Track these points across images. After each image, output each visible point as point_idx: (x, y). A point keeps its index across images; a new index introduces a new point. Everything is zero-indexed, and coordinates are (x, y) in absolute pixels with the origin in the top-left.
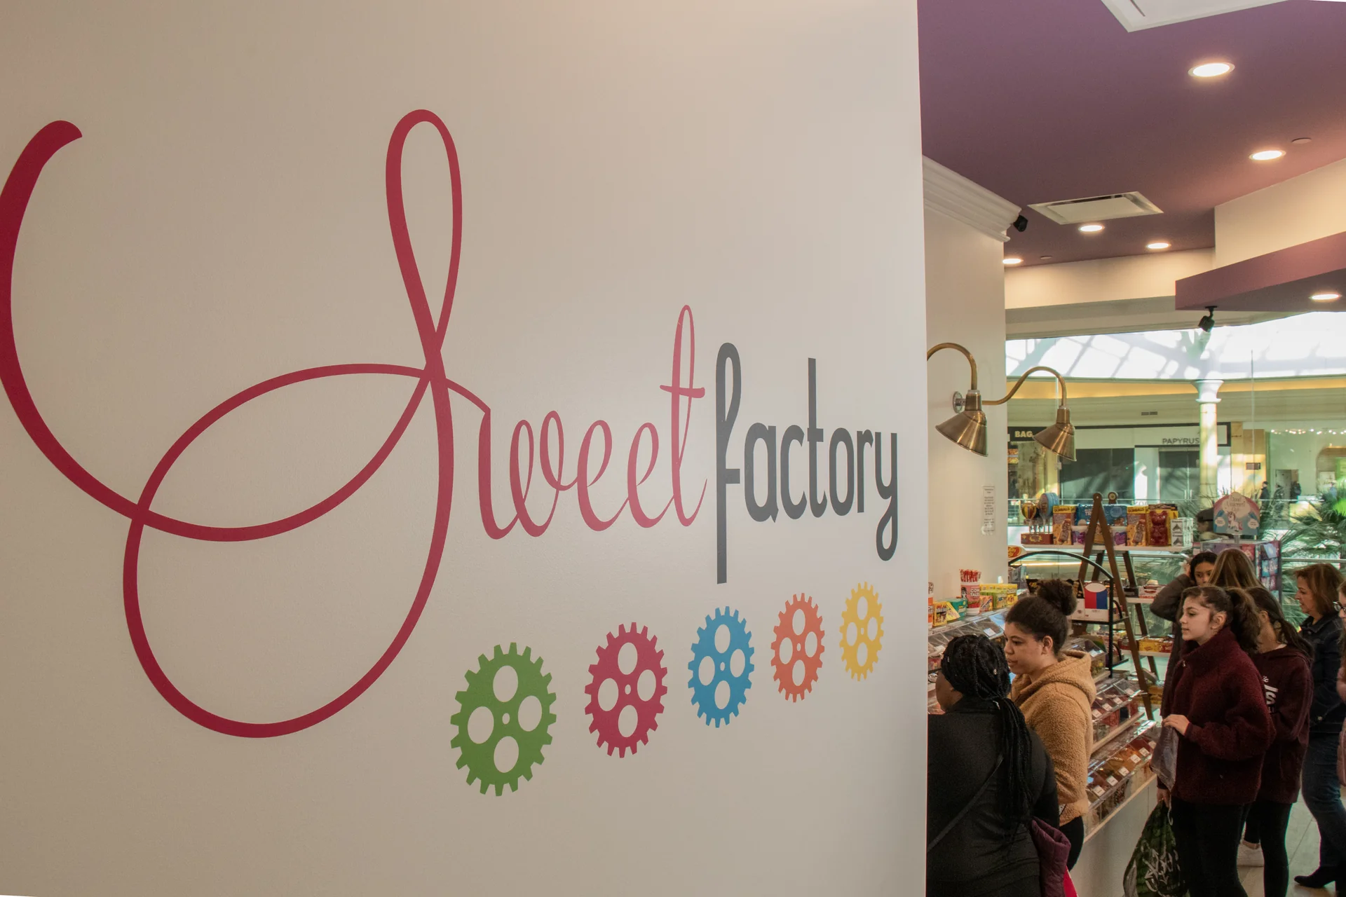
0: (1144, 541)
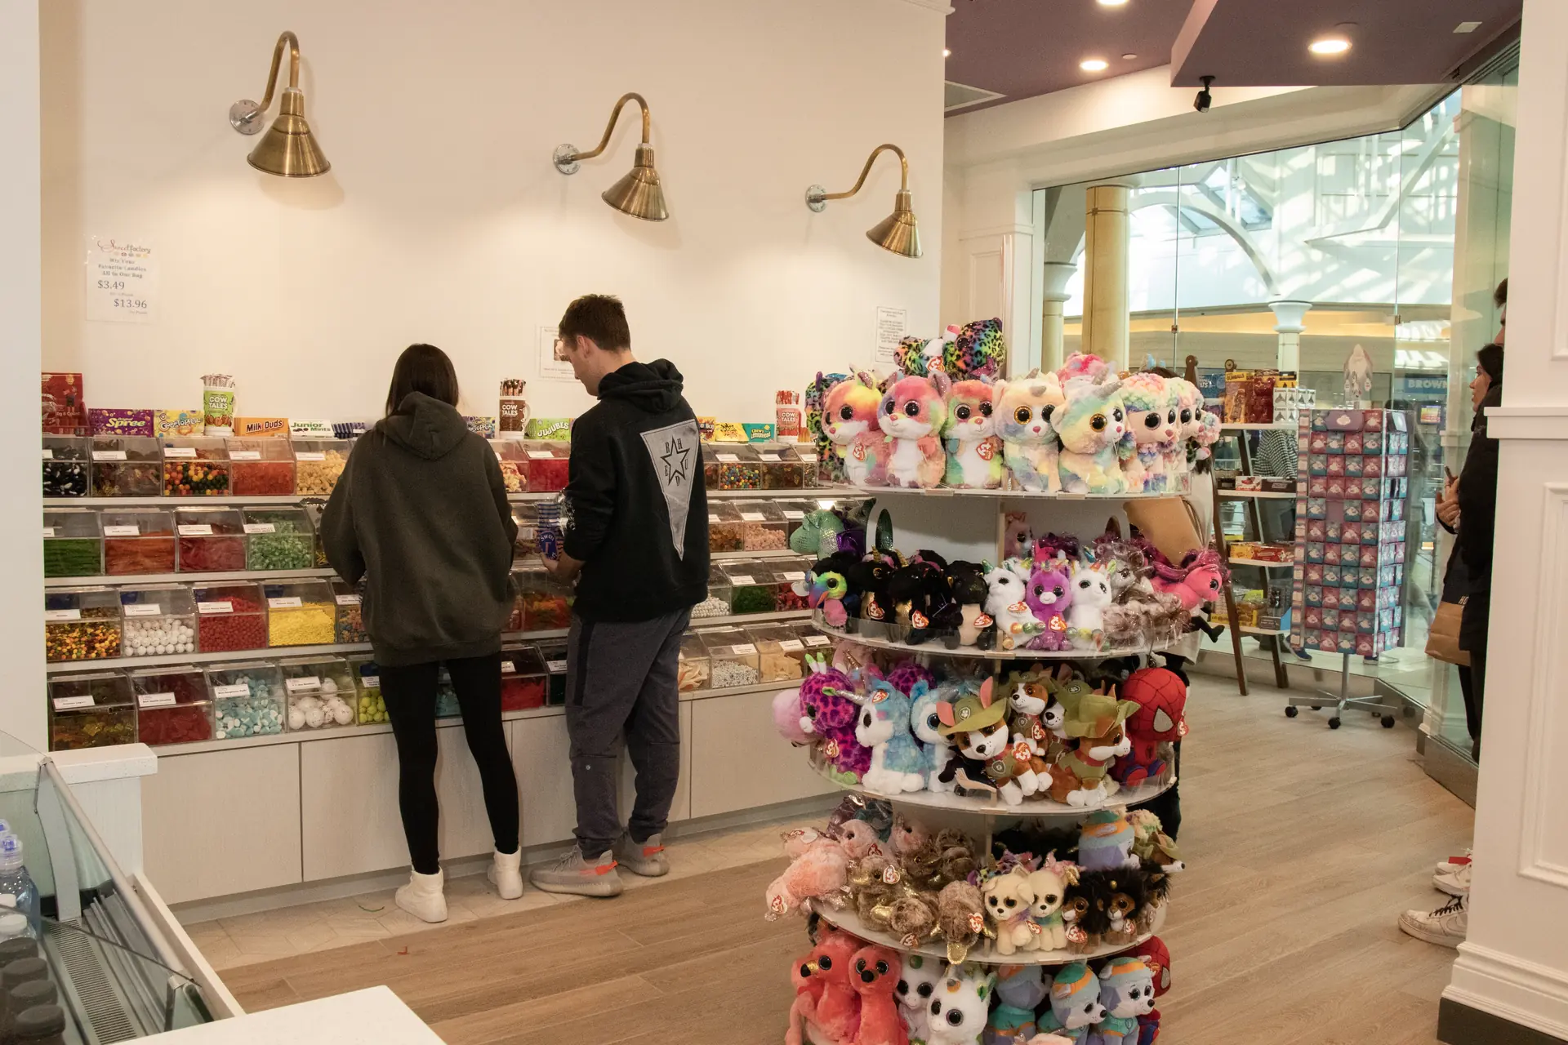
0: (1242, 416)
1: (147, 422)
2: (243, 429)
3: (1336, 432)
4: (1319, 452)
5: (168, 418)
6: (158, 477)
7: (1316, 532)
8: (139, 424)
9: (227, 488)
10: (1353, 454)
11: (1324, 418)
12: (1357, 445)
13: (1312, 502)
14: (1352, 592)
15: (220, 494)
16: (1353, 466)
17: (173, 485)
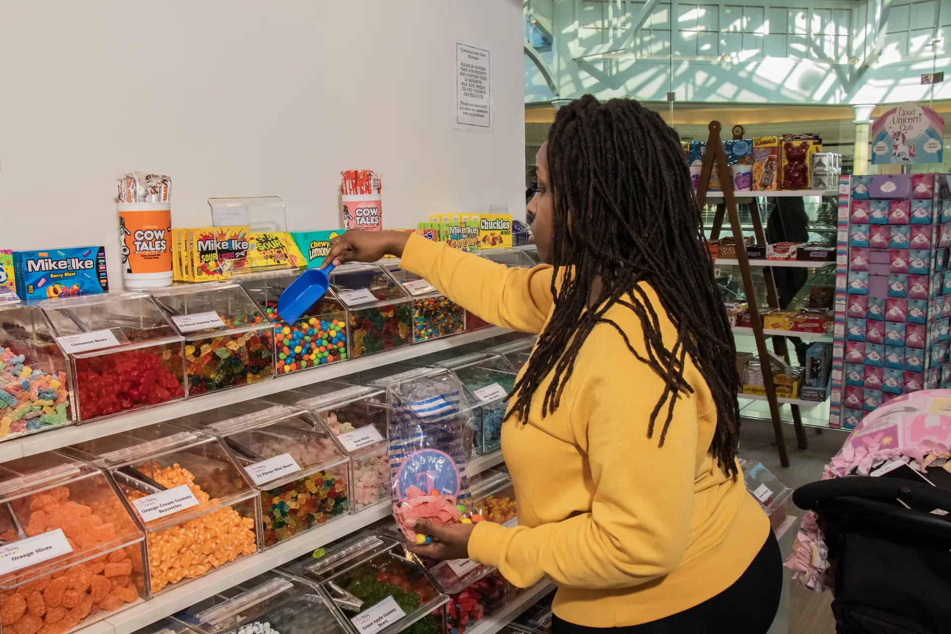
0: (774, 183)
3: (879, 199)
4: (860, 222)
7: (857, 307)
10: (899, 224)
11: (866, 185)
12: (903, 214)
13: (852, 276)
14: (896, 373)
16: (899, 237)
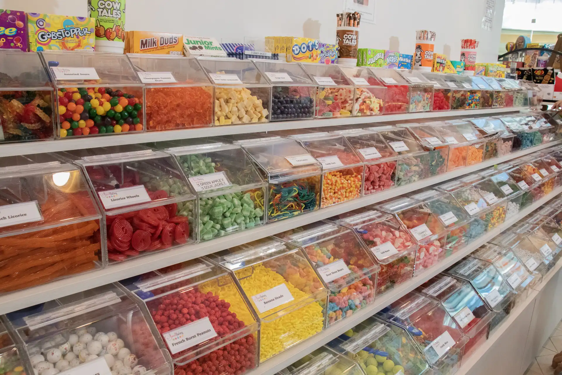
1: (19, 29)
2: (137, 45)
5: (48, 25)
6: (48, 110)
8: (7, 32)
9: (141, 123)
15: (133, 129)
17: (71, 121)
